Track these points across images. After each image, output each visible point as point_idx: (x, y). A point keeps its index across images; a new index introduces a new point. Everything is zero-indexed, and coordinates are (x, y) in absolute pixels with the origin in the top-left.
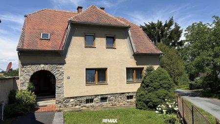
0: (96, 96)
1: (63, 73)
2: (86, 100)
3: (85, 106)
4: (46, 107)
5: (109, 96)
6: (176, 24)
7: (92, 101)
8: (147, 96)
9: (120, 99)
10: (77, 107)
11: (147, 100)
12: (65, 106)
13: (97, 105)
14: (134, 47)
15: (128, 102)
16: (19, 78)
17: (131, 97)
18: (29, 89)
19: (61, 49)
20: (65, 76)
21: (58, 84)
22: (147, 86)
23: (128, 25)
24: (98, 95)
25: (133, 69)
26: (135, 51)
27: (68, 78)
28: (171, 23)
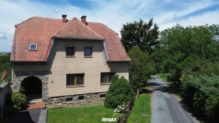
0: (75, 96)
1: (48, 78)
2: (67, 99)
3: (66, 104)
4: (35, 105)
5: (85, 95)
6: (155, 24)
7: (71, 99)
8: (111, 98)
9: (94, 97)
10: (60, 104)
11: (111, 101)
12: (50, 104)
13: (76, 102)
14: (107, 56)
15: (101, 100)
16: (12, 83)
17: (104, 96)
18: (21, 92)
19: (46, 60)
20: (49, 81)
21: (44, 87)
22: (113, 91)
23: (103, 38)
24: (77, 95)
25: (107, 73)
26: (109, 60)
27: (52, 82)
28: (150, 24)
